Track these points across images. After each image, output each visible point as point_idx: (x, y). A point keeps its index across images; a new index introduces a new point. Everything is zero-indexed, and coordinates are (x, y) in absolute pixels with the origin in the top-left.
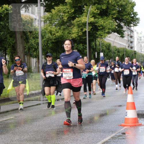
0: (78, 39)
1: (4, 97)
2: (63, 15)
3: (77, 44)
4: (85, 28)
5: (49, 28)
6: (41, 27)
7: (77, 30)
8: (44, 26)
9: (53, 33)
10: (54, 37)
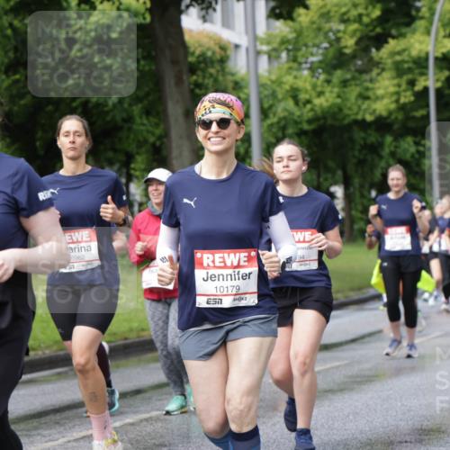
0: (396, 118)
1: (126, 339)
2: (339, 31)
3: (396, 139)
4: (423, 78)
5: (289, 80)
6: (257, 76)
7: (394, 85)
8: (270, 72)
9: (303, 96)
10: (307, 113)
